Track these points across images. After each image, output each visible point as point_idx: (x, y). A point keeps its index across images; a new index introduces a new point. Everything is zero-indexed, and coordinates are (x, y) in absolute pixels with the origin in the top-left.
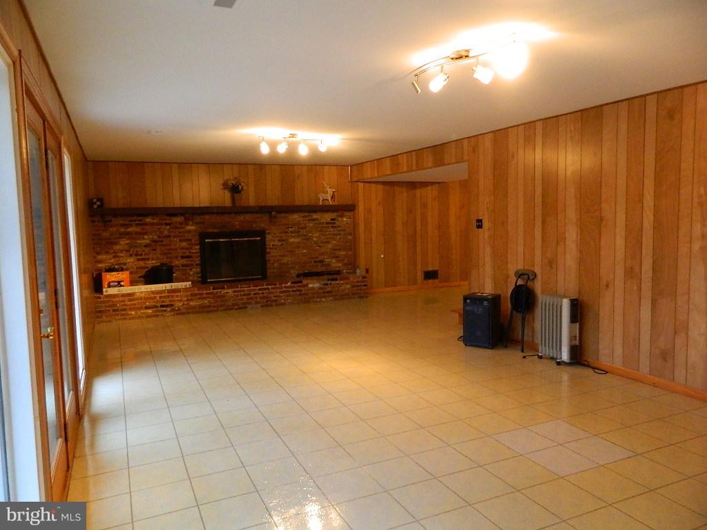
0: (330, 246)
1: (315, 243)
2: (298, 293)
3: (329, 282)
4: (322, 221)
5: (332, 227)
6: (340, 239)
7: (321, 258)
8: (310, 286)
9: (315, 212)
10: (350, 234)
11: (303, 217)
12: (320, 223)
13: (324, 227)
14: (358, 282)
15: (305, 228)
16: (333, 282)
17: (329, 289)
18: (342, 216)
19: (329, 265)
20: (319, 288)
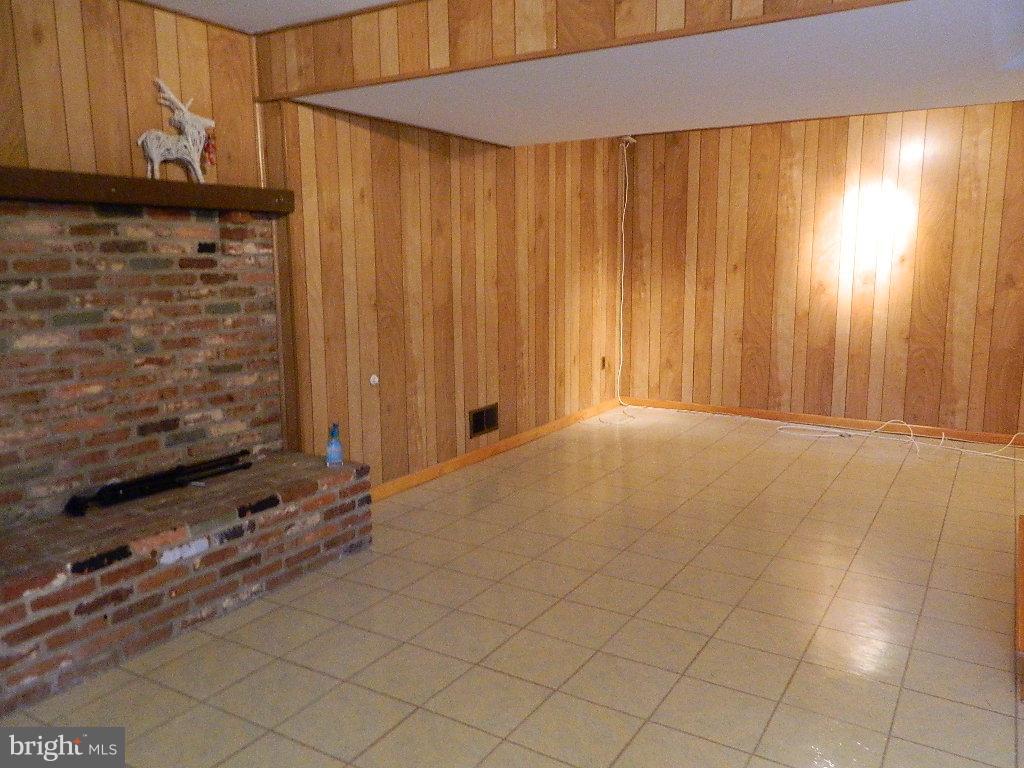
0: (200, 356)
1: (142, 347)
2: (110, 610)
3: (245, 522)
4: (165, 252)
5: (208, 279)
6: (235, 324)
7: (166, 409)
8: (169, 558)
9: (131, 209)
10: (271, 306)
11: (77, 231)
12: (157, 263)
13: (171, 280)
14: (343, 494)
15: (87, 283)
16: (260, 517)
17: (247, 551)
18: (242, 235)
19: (201, 433)
20: (209, 559)
